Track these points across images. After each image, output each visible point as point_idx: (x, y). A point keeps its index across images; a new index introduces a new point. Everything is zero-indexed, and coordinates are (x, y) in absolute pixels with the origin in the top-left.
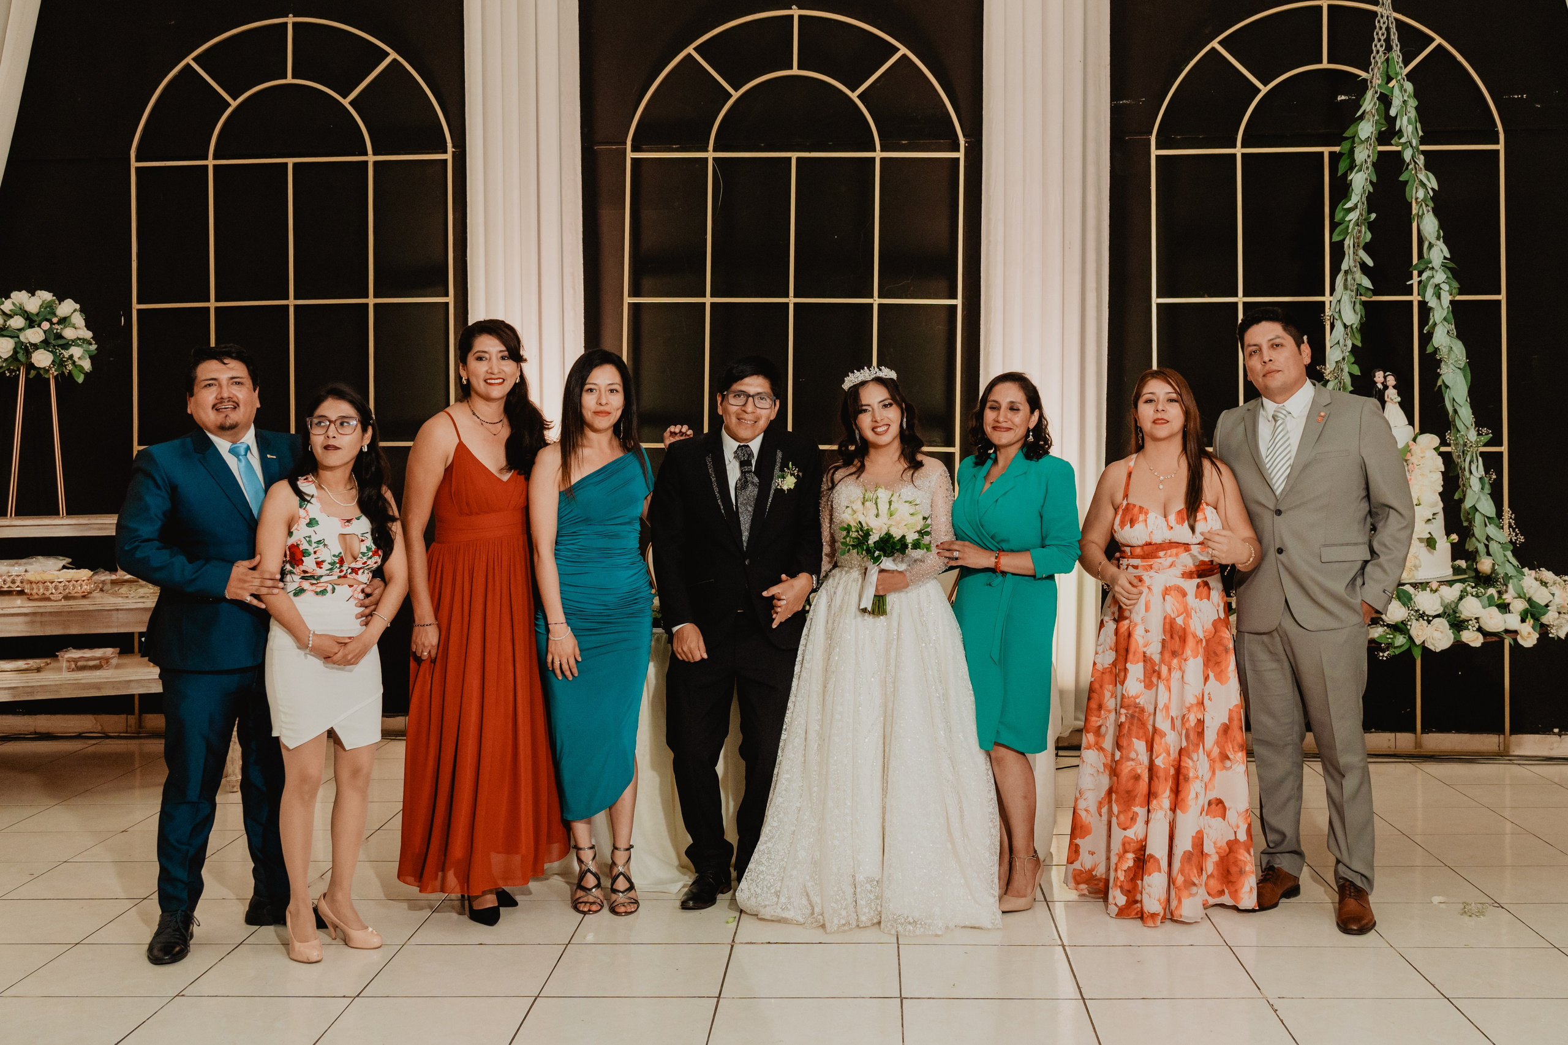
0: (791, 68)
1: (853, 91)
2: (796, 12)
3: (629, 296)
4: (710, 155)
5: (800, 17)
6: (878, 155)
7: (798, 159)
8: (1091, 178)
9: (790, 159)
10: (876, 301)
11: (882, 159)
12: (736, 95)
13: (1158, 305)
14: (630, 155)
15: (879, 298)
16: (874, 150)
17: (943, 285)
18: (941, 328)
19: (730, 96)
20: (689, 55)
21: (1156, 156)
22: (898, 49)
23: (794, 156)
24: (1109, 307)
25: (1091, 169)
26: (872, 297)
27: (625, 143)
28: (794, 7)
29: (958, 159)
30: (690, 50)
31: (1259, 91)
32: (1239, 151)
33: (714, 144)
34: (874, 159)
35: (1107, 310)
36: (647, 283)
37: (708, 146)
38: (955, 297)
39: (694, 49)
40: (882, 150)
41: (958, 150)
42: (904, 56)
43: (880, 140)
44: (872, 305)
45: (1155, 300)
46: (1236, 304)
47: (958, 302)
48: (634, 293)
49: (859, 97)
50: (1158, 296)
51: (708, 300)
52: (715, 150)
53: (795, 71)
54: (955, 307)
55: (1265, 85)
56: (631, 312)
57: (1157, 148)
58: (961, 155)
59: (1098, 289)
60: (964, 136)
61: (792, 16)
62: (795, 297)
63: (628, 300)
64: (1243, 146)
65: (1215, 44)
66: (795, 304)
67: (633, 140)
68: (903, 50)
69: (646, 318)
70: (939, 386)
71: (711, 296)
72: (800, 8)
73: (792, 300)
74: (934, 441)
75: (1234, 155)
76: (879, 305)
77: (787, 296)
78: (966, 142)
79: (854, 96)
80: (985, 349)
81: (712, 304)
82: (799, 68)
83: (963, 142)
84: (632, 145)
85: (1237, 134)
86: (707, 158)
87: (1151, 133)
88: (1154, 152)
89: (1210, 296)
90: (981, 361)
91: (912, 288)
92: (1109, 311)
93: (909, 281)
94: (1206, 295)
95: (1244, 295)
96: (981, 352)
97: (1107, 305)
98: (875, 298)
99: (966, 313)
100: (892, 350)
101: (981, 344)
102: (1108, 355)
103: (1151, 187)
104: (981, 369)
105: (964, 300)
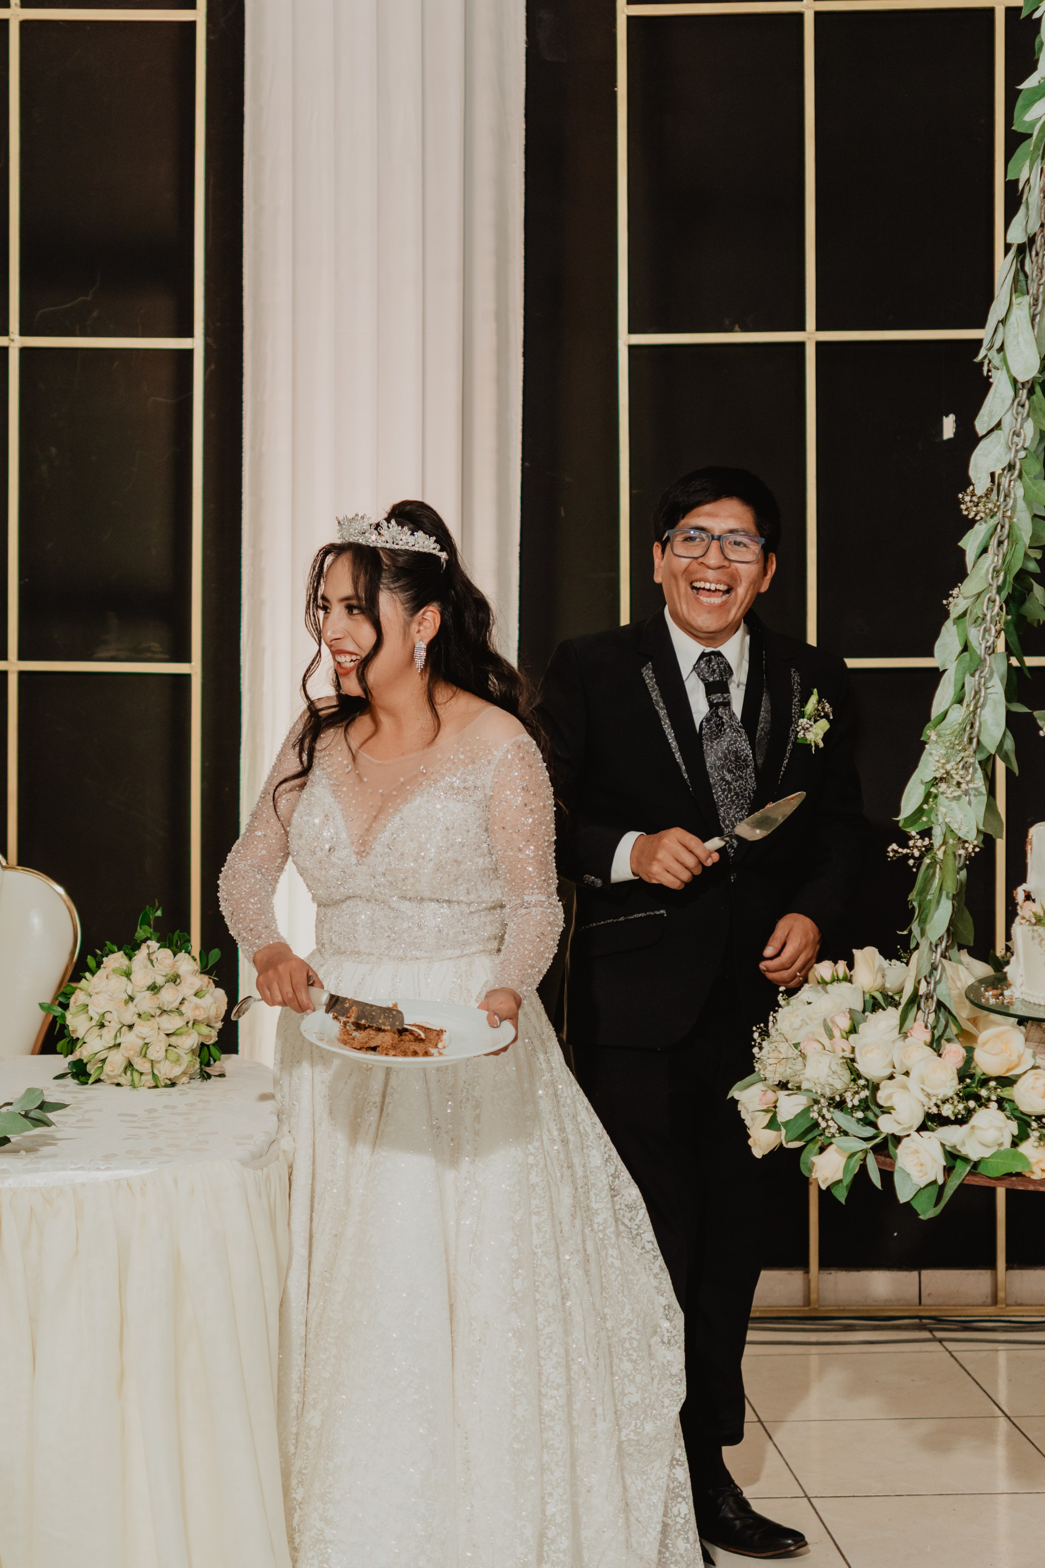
6: (15, 14)
8: (484, 66)
10: (14, 342)
11: (24, 24)
13: (633, 349)
15: (23, 332)
16: (6, 4)
17: (162, 305)
18: (158, 400)
21: (630, 18)
24: (525, 354)
25: (484, 46)
26: (5, 331)
29: (192, 25)
32: (808, 6)
34: (5, 24)
35: (520, 360)
38: (190, 334)
40: (25, 5)
41: (192, 4)
44: (6, 350)
45: (625, 339)
46: (801, 345)
47: (197, 343)
50: (632, 330)
54: (188, 354)
57: (630, 2)
58: (198, 16)
59: (501, 316)
74: (148, 650)
75: (799, 16)
76: (24, 352)
80: (253, 448)
88: (625, 10)
89: (745, 329)
90: (243, 473)
91: (95, 314)
92: (525, 363)
93: (88, 299)
94: (737, 327)
95: (820, 327)
96: (244, 455)
97: (520, 350)
98: (12, 336)
99: (213, 367)
100: (53, 450)
101: (243, 436)
102: (524, 459)
103: (616, 87)
104: (243, 490)
105: (210, 341)
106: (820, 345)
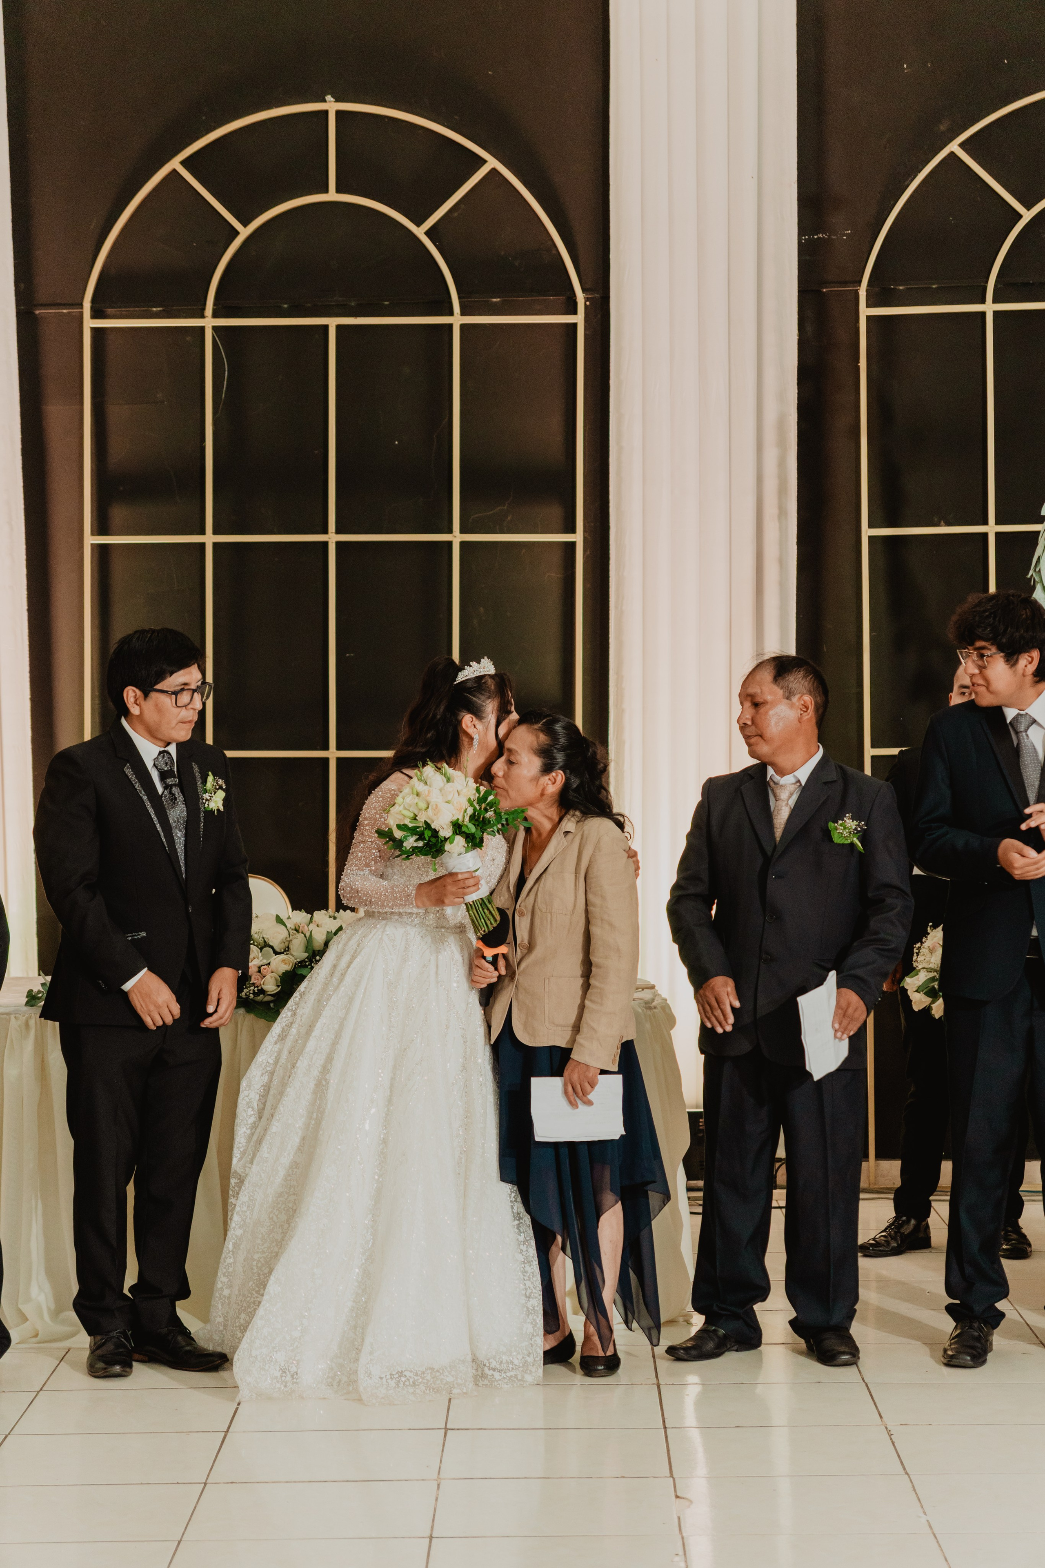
0: (326, 190)
1: (418, 224)
2: (331, 106)
3: (93, 534)
4: (209, 322)
5: (339, 113)
6: (457, 320)
7: (339, 328)
8: (770, 353)
9: (326, 328)
10: (456, 538)
11: (463, 327)
12: (244, 232)
13: (871, 538)
14: (89, 323)
15: (462, 531)
16: (451, 313)
17: (555, 512)
18: (553, 576)
19: (236, 233)
20: (174, 172)
21: (869, 318)
22: (484, 161)
23: (332, 323)
24: (798, 543)
25: (769, 338)
26: (450, 531)
27: (81, 305)
28: (329, 98)
29: (574, 326)
30: (175, 164)
31: (1020, 216)
32: (989, 308)
33: (215, 304)
34: (450, 327)
35: (795, 547)
36: (118, 513)
37: (204, 309)
38: (573, 530)
39: (184, 163)
40: (463, 313)
41: (574, 312)
42: (494, 171)
43: (459, 298)
44: (450, 544)
45: (867, 532)
46: (986, 535)
47: (578, 538)
48: (101, 527)
49: (428, 233)
50: (871, 525)
51: (209, 539)
52: (215, 315)
53: (332, 195)
54: (573, 545)
55: (1029, 208)
56: (96, 556)
57: (868, 306)
58: (579, 319)
59: (782, 518)
60: (584, 290)
61: (326, 113)
62: (338, 531)
63: (90, 540)
64: (995, 301)
65: (954, 147)
66: (339, 544)
67: (94, 301)
68: (492, 163)
69: (119, 568)
70: (551, 661)
71: (215, 532)
72: (337, 100)
73: (332, 538)
75: (983, 314)
76: (463, 544)
77: (325, 531)
78: (587, 299)
79: (420, 232)
80: (616, 607)
81: (216, 545)
82: (339, 190)
83: (583, 301)
84: (92, 308)
85: (987, 282)
86: (202, 329)
87: (859, 282)
88: (865, 311)
89: (949, 524)
90: (610, 624)
91: (509, 518)
92: (798, 549)
93: (505, 508)
94: (942, 523)
95: (998, 522)
96: (610, 612)
97: (795, 540)
98: (454, 533)
99: (588, 552)
100: (482, 609)
101: (610, 600)
102: (798, 613)
103: (859, 363)
104: (610, 636)
105: (587, 535)
106: (998, 535)
